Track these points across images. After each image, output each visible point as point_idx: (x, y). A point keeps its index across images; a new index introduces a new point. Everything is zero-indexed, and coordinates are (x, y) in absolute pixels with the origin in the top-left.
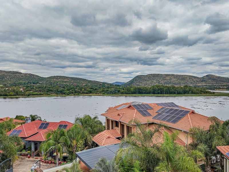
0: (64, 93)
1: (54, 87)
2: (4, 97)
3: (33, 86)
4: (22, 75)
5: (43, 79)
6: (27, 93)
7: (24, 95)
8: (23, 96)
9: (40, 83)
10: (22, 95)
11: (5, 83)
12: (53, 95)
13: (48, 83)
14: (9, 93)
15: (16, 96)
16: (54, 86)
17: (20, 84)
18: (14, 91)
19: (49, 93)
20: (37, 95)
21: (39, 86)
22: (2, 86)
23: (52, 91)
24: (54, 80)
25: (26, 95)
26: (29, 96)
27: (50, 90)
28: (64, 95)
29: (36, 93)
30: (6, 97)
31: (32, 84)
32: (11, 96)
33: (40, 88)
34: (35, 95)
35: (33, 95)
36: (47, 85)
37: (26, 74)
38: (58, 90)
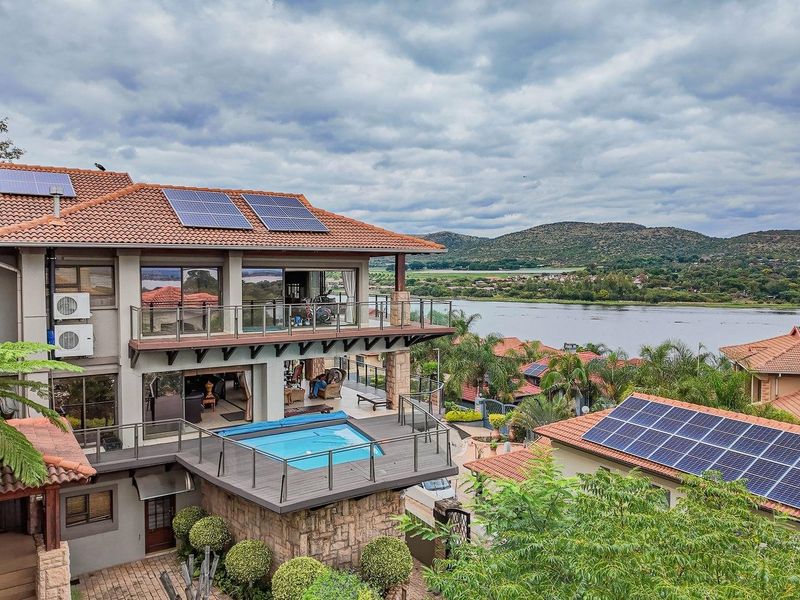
0: (788, 299)
1: (754, 274)
2: (585, 302)
3: (679, 270)
4: (645, 233)
5: (715, 243)
6: (651, 293)
7: (643, 300)
8: (638, 302)
9: (702, 261)
10: (635, 299)
11: (593, 261)
12: (743, 301)
13: (732, 260)
14: (597, 291)
15: (616, 303)
16: (753, 271)
17: (637, 263)
18: (611, 285)
19: (727, 296)
20: (683, 299)
21: (697, 269)
22: (582, 269)
23: (741, 288)
24: (760, 245)
25: (648, 300)
26: (655, 301)
27: (734, 286)
28: (787, 305)
29: (682, 293)
30: (590, 302)
31: (676, 264)
32: (604, 300)
33: (700, 275)
34: (676, 300)
35: (671, 300)
36: (726, 265)
37: (658, 229)
38: (767, 286)
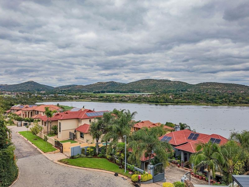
0: (216, 102)
1: (204, 95)
2: (156, 103)
3: (182, 94)
4: (171, 82)
5: (191, 86)
6: (176, 100)
7: (173, 103)
8: (172, 104)
9: (188, 91)
10: (171, 103)
11: (157, 91)
12: (203, 103)
13: (197, 91)
14: (160, 100)
15: (165, 104)
16: (203, 94)
17: (170, 91)
18: (164, 98)
19: (198, 102)
20: (185, 103)
21: (187, 94)
22: (154, 93)
23: (201, 99)
24: (204, 87)
25: (175, 103)
26: (177, 103)
27: (199, 99)
28: (216, 104)
29: (185, 101)
30: (158, 103)
31: (181, 92)
32: (162, 103)
33: (188, 95)
34: (183, 103)
35: (182, 103)
36: (195, 92)
37: (175, 82)
38: (209, 98)
